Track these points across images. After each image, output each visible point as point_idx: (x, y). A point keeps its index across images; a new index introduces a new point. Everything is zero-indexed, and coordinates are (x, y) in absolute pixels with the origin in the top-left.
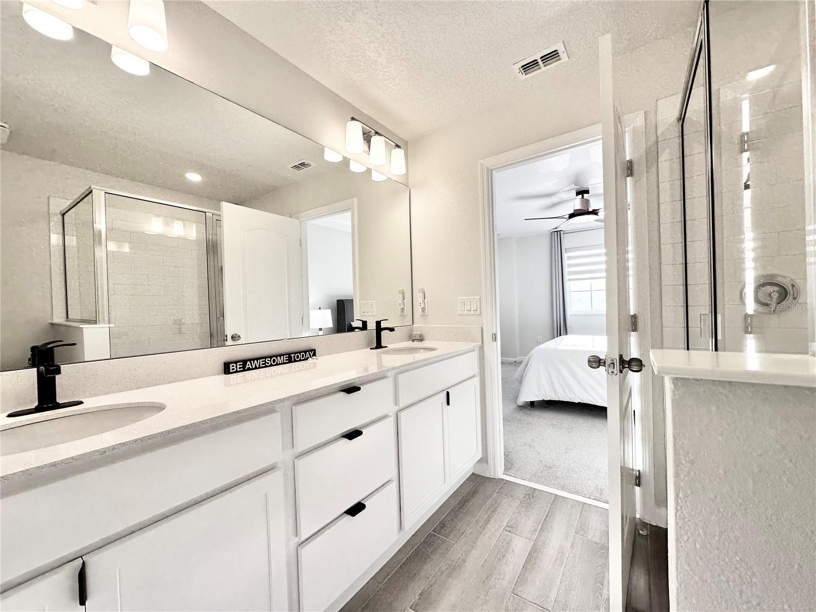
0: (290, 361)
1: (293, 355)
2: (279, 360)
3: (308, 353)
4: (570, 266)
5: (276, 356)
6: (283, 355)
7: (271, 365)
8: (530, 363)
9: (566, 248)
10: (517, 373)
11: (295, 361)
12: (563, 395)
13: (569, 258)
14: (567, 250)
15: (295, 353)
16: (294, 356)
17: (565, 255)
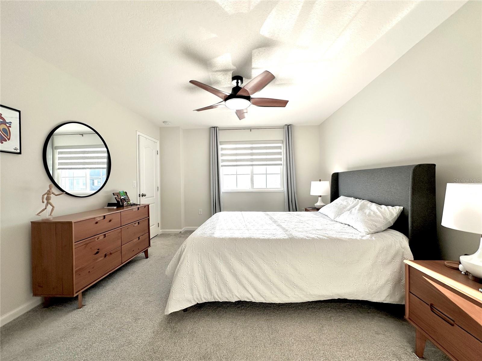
4: (223, 155)
8: (182, 258)
9: (220, 141)
10: (168, 268)
12: (219, 293)
13: (222, 149)
14: (222, 143)
17: (220, 147)
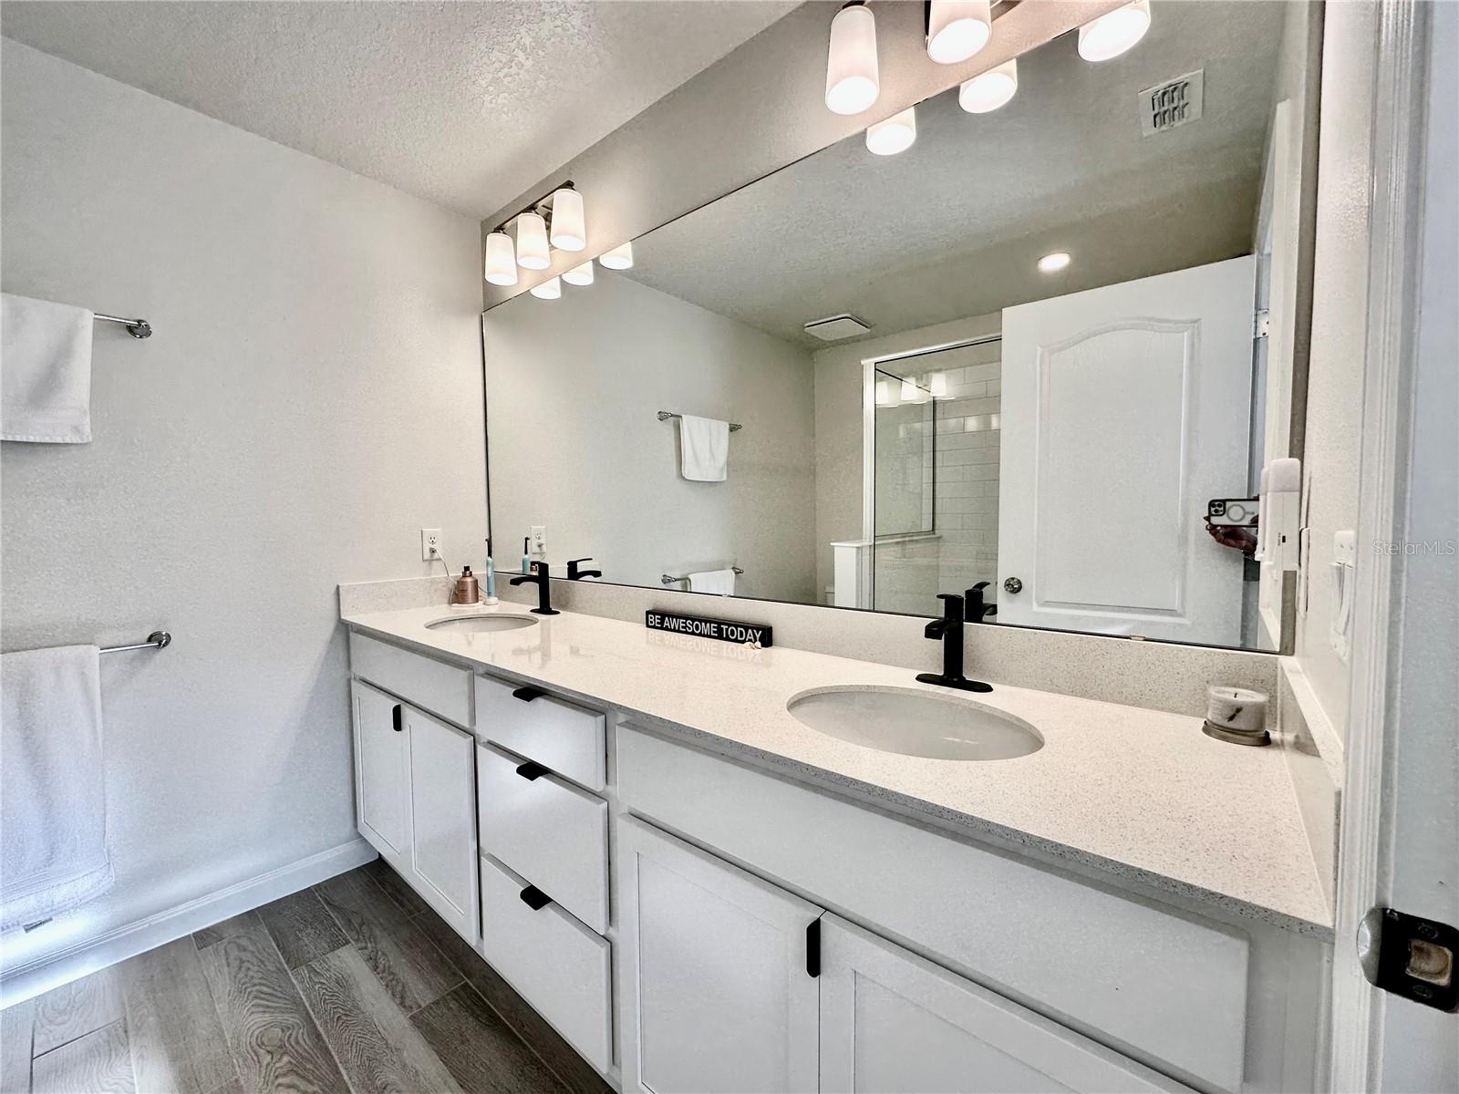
0: (720, 636)
1: (724, 627)
2: (705, 628)
3: (750, 631)
5: (701, 621)
6: (711, 622)
7: (693, 633)
11: (727, 639)
15: (729, 625)
16: (727, 630)
